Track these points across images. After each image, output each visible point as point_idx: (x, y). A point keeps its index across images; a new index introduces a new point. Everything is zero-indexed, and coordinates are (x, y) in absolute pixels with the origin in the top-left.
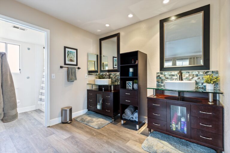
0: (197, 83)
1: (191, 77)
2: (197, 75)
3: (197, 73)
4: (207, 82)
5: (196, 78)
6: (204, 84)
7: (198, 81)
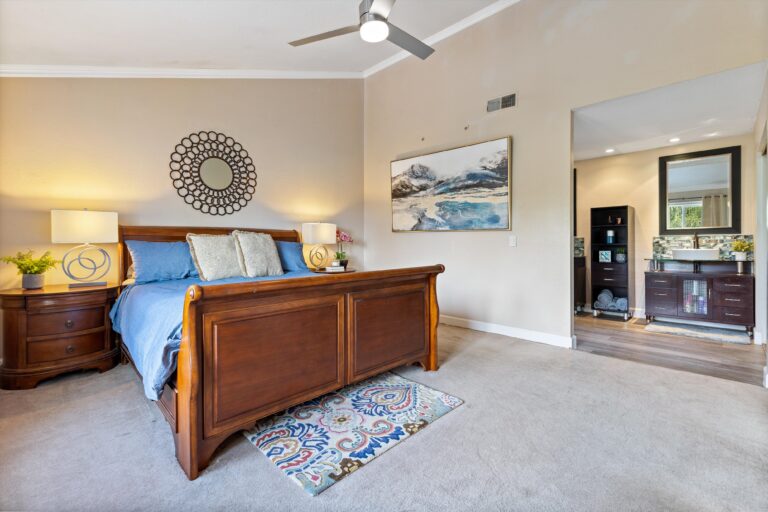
0: (721, 252)
1: (712, 244)
2: (722, 241)
3: (722, 238)
4: (737, 250)
5: (720, 245)
6: (733, 254)
7: (723, 249)
